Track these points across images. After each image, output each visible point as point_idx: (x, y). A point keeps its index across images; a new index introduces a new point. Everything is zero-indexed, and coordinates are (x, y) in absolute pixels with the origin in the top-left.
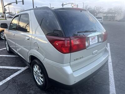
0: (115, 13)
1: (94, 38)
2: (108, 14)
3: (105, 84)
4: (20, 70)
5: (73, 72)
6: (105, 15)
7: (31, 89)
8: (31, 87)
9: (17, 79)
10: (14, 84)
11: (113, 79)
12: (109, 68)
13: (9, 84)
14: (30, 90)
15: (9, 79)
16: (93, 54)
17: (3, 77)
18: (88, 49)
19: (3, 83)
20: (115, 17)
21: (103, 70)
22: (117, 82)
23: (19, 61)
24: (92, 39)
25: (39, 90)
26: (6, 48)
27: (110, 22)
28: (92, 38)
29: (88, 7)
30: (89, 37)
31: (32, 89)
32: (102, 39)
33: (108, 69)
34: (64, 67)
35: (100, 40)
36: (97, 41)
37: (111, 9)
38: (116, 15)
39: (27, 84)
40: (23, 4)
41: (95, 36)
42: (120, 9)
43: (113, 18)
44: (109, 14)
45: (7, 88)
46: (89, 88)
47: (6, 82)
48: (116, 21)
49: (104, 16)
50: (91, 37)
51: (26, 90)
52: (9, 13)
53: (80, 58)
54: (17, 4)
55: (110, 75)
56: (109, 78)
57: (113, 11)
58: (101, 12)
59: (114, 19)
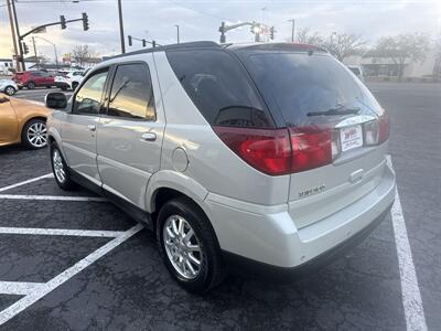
0: (403, 54)
1: (353, 132)
2: (380, 57)
3: (386, 275)
4: (113, 238)
5: (299, 229)
6: (369, 61)
7: (159, 290)
8: (158, 287)
9: (108, 265)
10: (103, 278)
11: (410, 261)
12: (395, 229)
13: (88, 280)
14: (156, 293)
15: (83, 264)
16: (350, 180)
17: (65, 259)
18: (339, 164)
19: (70, 275)
20: (403, 66)
21: (375, 237)
22: (424, 270)
23: (103, 213)
24: (347, 136)
25: (184, 293)
26: (52, 175)
27: (386, 84)
28: (347, 131)
29: (310, 35)
30: (339, 129)
31: (163, 293)
32: (374, 136)
33: (392, 233)
34: (272, 216)
35: (370, 139)
36: (360, 142)
37: (389, 42)
38: (407, 61)
39: (143, 278)
40: (86, 28)
41: (356, 126)
42: (422, 41)
43: (396, 71)
44: (383, 59)
45: (84, 288)
46: (337, 288)
47: (78, 274)
48: (409, 80)
49: (366, 66)
50: (344, 128)
51: (145, 295)
52: (34, 59)
53: (316, 190)
54: (64, 27)
55: (399, 251)
56: (397, 258)
57: (398, 48)
58: (354, 53)
59: (402, 74)
